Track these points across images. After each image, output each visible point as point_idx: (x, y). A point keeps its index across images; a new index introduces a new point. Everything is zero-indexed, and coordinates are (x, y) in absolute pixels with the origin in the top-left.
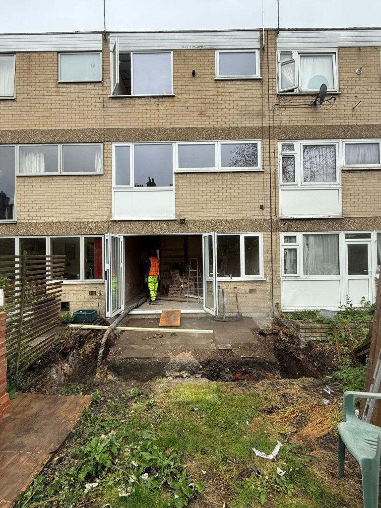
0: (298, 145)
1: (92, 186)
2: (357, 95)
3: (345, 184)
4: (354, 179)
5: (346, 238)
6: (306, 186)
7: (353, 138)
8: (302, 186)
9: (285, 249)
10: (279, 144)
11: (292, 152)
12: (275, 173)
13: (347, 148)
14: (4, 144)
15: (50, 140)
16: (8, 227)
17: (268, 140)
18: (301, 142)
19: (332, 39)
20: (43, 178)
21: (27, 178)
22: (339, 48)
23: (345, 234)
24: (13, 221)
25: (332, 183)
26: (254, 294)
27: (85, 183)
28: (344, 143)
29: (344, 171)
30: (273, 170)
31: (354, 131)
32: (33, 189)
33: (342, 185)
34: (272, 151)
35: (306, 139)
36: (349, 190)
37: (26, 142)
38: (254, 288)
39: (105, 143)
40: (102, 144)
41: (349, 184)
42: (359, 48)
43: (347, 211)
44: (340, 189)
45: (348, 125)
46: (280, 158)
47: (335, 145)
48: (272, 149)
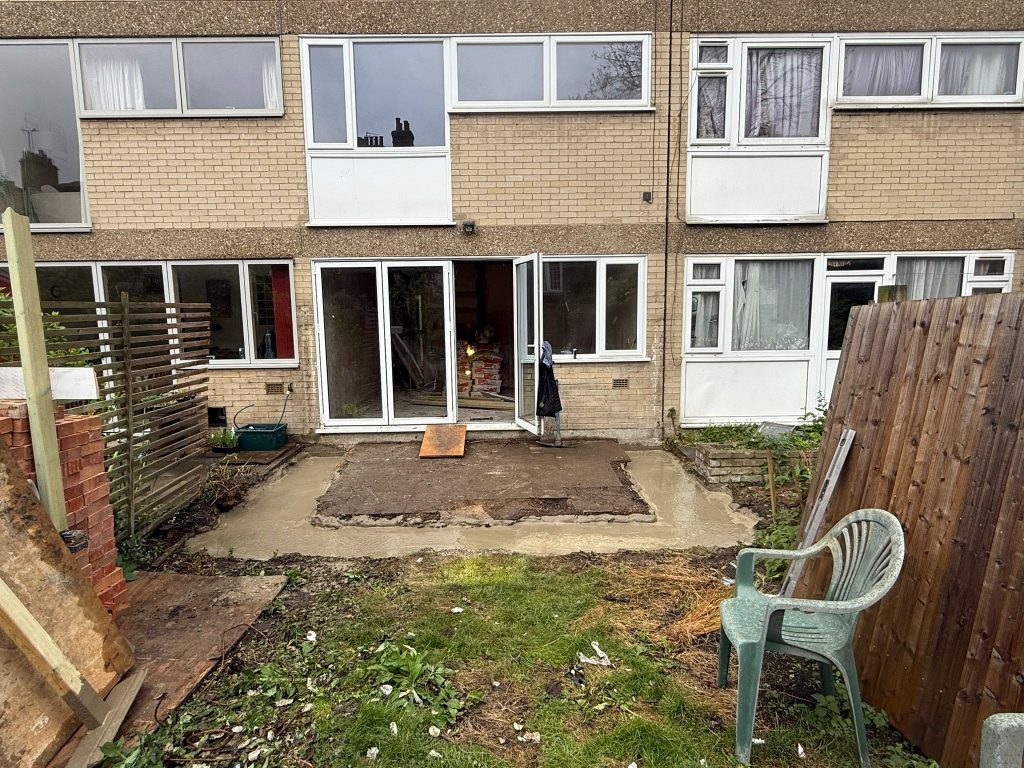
0: (738, 47)
1: (259, 143)
3: (839, 143)
4: (859, 131)
5: (829, 268)
6: (748, 149)
7: (866, 31)
8: (742, 148)
9: (694, 293)
10: (694, 45)
11: (722, 65)
12: (680, 116)
13: (850, 57)
14: (43, 37)
15: (152, 28)
16: (72, 240)
17: (668, 34)
18: (744, 40)
20: (142, 125)
21: (104, 124)
23: (829, 260)
24: (84, 225)
25: (809, 140)
26: (625, 391)
27: (243, 136)
28: (844, 42)
29: (837, 112)
30: (675, 107)
31: (868, 13)
32: (120, 151)
33: (831, 146)
34: (676, 61)
35: (755, 32)
36: (845, 156)
37: (94, 32)
38: (625, 377)
39: (285, 37)
40: (276, 40)
41: (846, 144)
43: (836, 206)
44: (826, 156)
46: (693, 79)
47: (821, 48)
48: (676, 56)
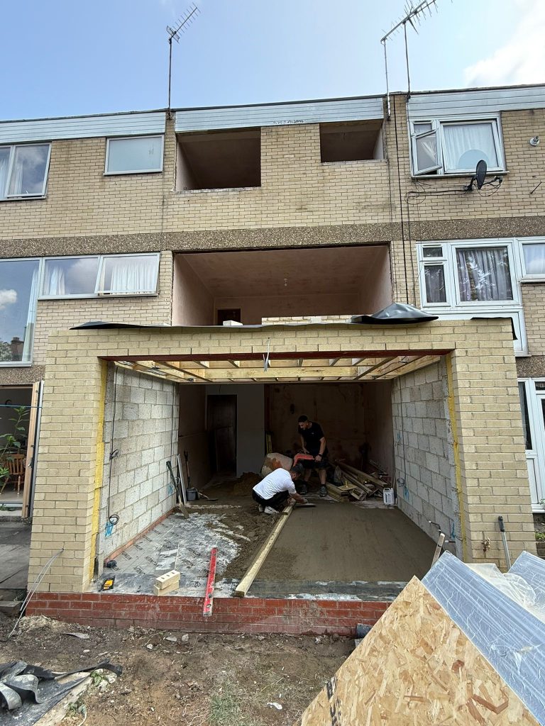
0: (449, 249)
1: (141, 312)
2: (534, 174)
3: (529, 304)
4: (543, 296)
5: (538, 388)
6: (464, 308)
7: (534, 236)
8: (459, 308)
10: (419, 247)
11: (440, 258)
12: (414, 289)
13: (526, 251)
14: (26, 257)
15: (88, 250)
16: (19, 372)
17: (401, 242)
18: (452, 244)
19: (490, 102)
20: (73, 303)
21: (51, 303)
22: (501, 112)
23: (536, 383)
24: (24, 362)
25: (507, 302)
27: (132, 308)
28: (521, 243)
29: (524, 284)
30: (410, 284)
31: (535, 225)
32: (58, 318)
33: (523, 306)
34: (408, 257)
35: (459, 239)
36: (535, 312)
37: (55, 254)
39: (163, 252)
40: (158, 254)
41: (534, 304)
42: (532, 111)
43: (535, 345)
44: (521, 312)
45: (525, 217)
46: (421, 266)
47: (506, 247)
48: (408, 254)
